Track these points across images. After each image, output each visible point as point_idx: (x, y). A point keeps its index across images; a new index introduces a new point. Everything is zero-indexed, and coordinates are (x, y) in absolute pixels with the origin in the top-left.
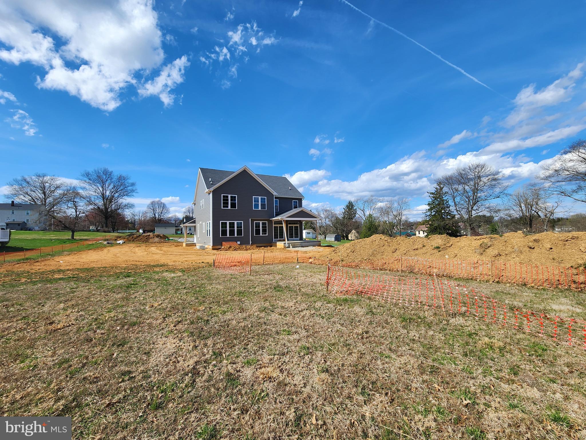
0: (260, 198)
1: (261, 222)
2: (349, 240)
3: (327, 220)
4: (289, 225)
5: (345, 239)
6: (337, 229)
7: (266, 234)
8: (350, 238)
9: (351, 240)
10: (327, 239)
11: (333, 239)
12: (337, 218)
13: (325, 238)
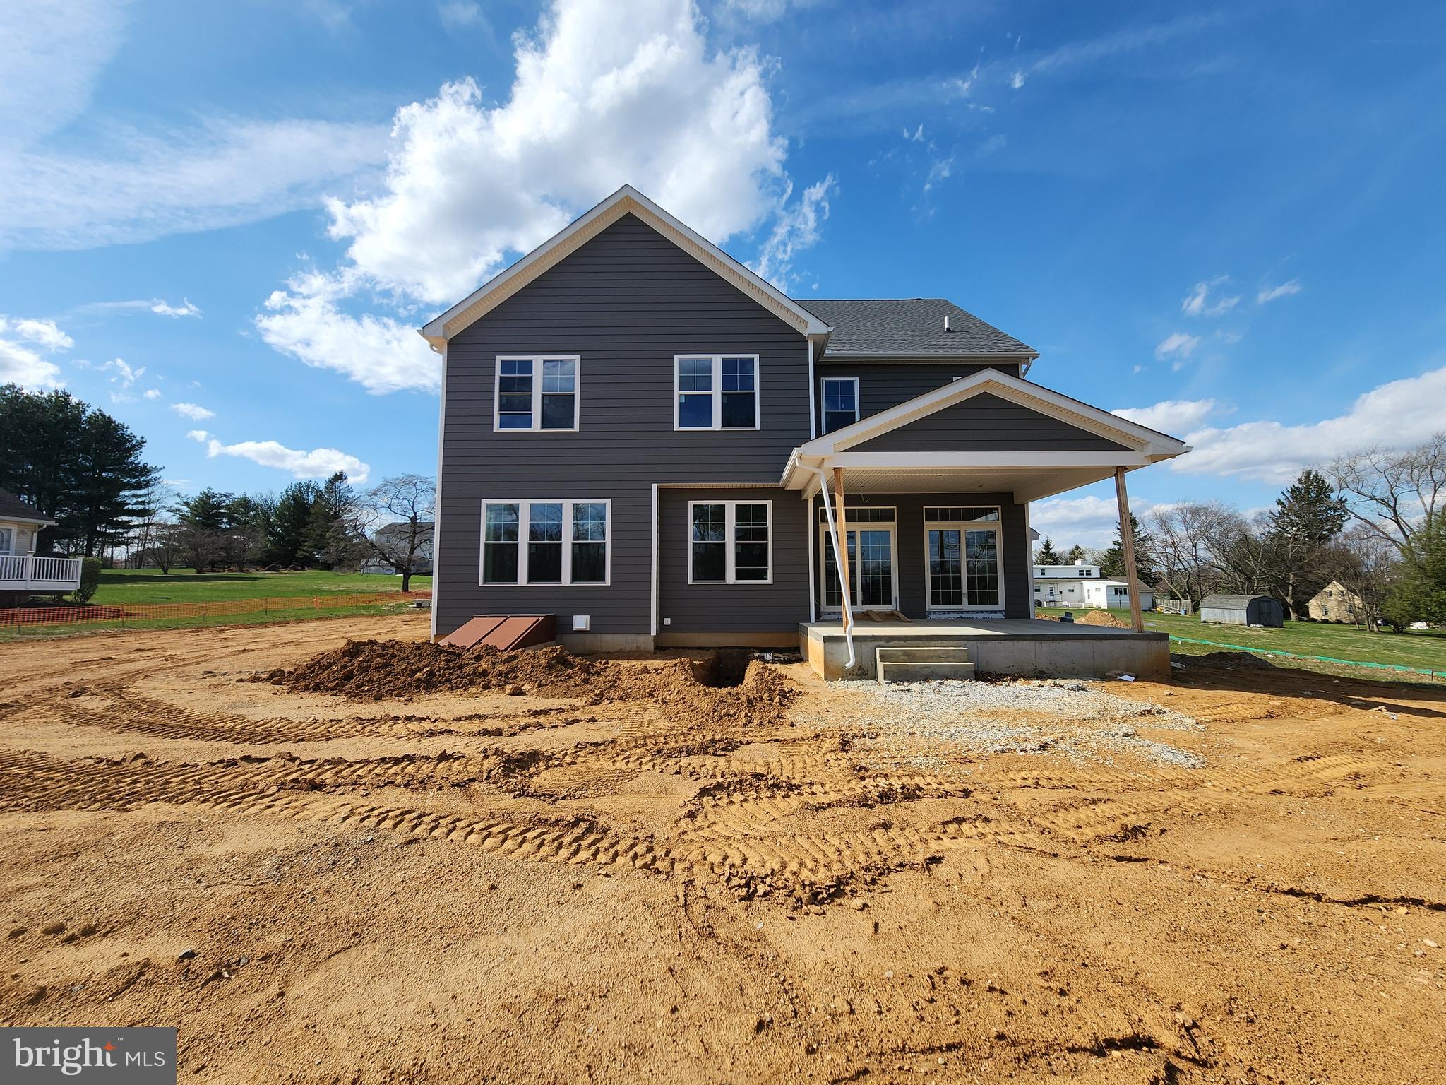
0: (716, 361)
1: (730, 507)
2: (1314, 621)
3: (1201, 544)
4: (930, 527)
5: (1294, 616)
6: (1249, 579)
7: (762, 575)
8: (1315, 611)
9: (1325, 621)
10: (1206, 614)
11: (1240, 617)
12: (1246, 540)
13: (1196, 609)
